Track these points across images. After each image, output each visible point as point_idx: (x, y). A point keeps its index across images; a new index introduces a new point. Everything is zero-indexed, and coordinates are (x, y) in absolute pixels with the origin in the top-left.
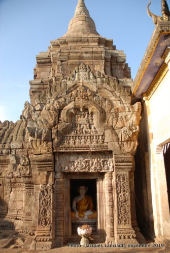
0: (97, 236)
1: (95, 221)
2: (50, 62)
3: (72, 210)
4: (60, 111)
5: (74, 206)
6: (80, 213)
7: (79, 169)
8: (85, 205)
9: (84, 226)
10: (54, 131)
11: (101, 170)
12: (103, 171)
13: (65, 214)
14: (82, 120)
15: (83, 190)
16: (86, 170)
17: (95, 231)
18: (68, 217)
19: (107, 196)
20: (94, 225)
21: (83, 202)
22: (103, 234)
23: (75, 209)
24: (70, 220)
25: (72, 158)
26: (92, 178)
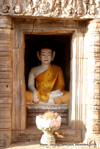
0: (70, 132)
1: (66, 108)
3: (28, 89)
5: (31, 82)
6: (40, 94)
7: (41, 11)
11: (81, 14)
12: (86, 17)
13: (15, 93)
15: (46, 56)
16: (54, 14)
17: (66, 124)
18: (21, 99)
19: (90, 63)
20: (65, 113)
23: (33, 88)
24: (23, 103)
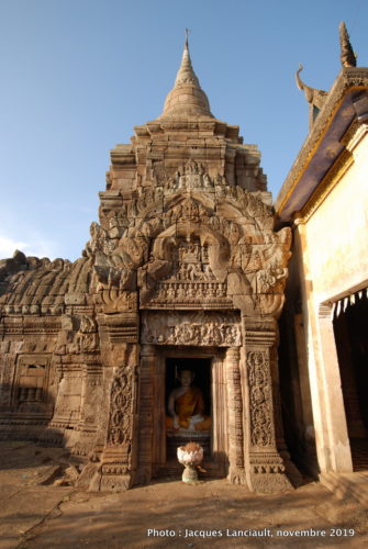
0: (213, 466)
1: (206, 436)
2: (134, 162)
4: (151, 240)
5: (171, 405)
6: (181, 419)
7: (182, 340)
8: (190, 404)
9: (189, 446)
10: (141, 274)
11: (220, 342)
12: (224, 345)
13: (156, 422)
14: (188, 257)
16: (195, 342)
17: (208, 454)
18: (161, 427)
19: (230, 389)
20: (206, 442)
21: (188, 399)
22: (222, 461)
23: (173, 412)
24: (164, 433)
25: (171, 321)
26: (203, 356)
